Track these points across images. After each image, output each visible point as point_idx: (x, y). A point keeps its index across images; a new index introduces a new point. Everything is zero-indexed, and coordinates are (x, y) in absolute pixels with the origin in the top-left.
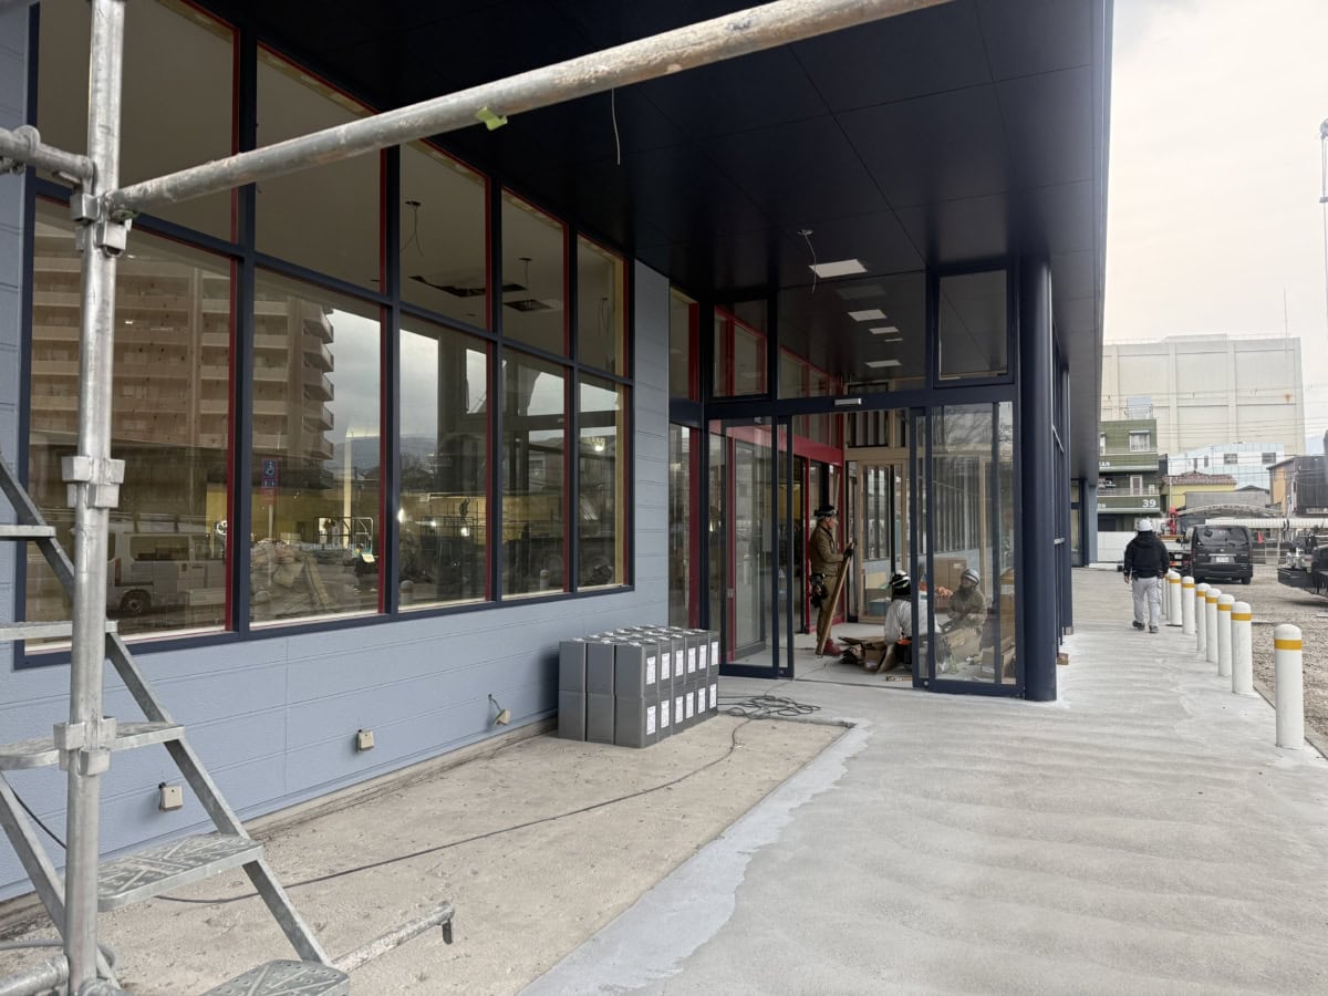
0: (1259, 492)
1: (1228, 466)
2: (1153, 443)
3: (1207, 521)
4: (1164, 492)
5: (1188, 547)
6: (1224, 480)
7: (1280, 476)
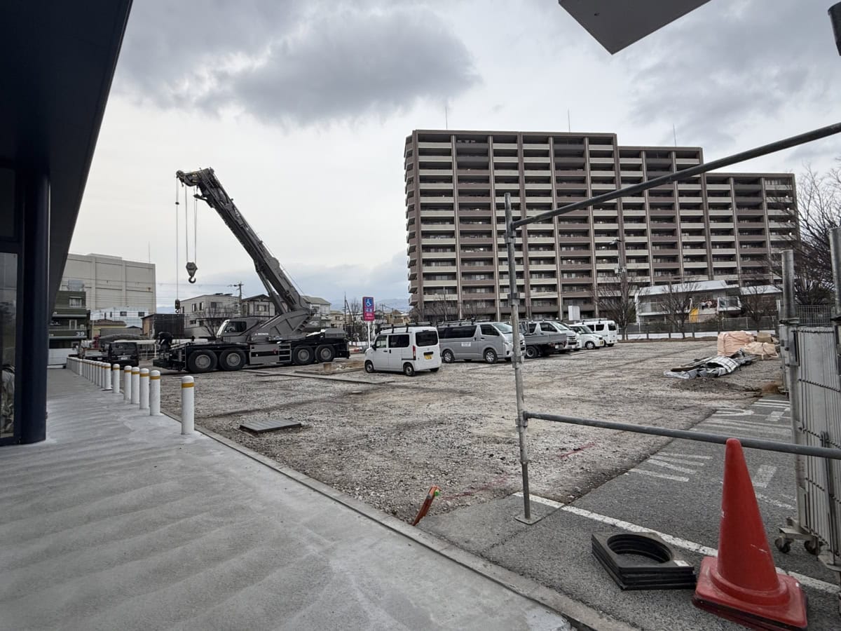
0: (137, 329)
1: (122, 317)
2: (84, 303)
3: (115, 341)
4: (89, 328)
6: (121, 323)
7: (147, 322)
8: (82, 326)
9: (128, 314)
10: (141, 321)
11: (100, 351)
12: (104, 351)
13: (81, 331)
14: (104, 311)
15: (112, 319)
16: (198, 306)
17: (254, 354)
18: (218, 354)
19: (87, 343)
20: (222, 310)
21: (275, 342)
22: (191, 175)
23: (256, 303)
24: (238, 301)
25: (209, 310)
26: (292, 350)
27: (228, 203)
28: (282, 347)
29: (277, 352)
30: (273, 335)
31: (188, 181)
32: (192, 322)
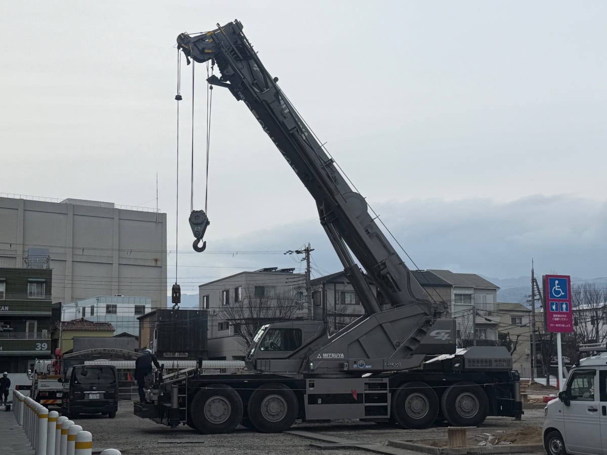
0: (130, 338)
1: (109, 315)
2: (49, 291)
3: (85, 362)
4: (56, 337)
5: (67, 386)
6: (105, 327)
7: (147, 325)
8: (45, 332)
9: (118, 310)
10: (137, 324)
11: (60, 381)
12: (66, 381)
13: (42, 342)
14: (81, 304)
15: (94, 319)
16: (232, 294)
17: (313, 399)
18: (245, 396)
19: (43, 365)
20: (273, 303)
21: (357, 374)
22: (201, 38)
23: (340, 287)
24: (302, 283)
25: (250, 303)
26: (393, 392)
27: (267, 87)
28: (370, 386)
29: (359, 395)
30: (352, 359)
31: (196, 53)
32: (223, 326)
